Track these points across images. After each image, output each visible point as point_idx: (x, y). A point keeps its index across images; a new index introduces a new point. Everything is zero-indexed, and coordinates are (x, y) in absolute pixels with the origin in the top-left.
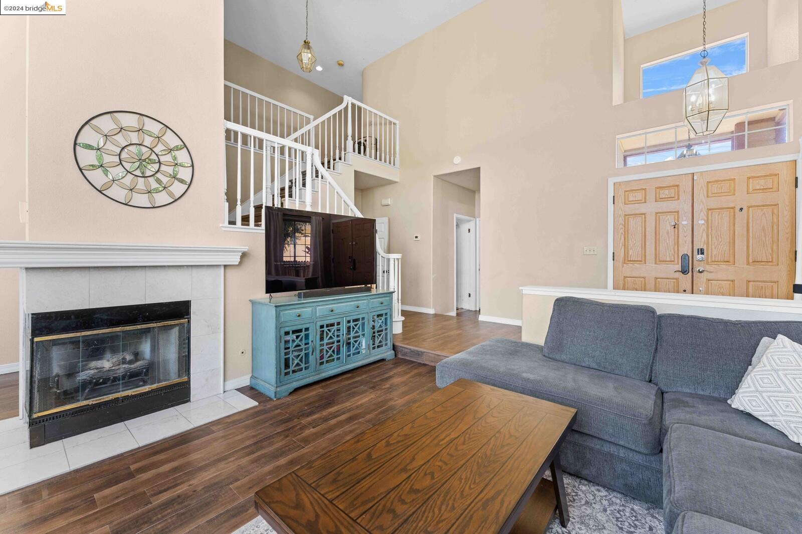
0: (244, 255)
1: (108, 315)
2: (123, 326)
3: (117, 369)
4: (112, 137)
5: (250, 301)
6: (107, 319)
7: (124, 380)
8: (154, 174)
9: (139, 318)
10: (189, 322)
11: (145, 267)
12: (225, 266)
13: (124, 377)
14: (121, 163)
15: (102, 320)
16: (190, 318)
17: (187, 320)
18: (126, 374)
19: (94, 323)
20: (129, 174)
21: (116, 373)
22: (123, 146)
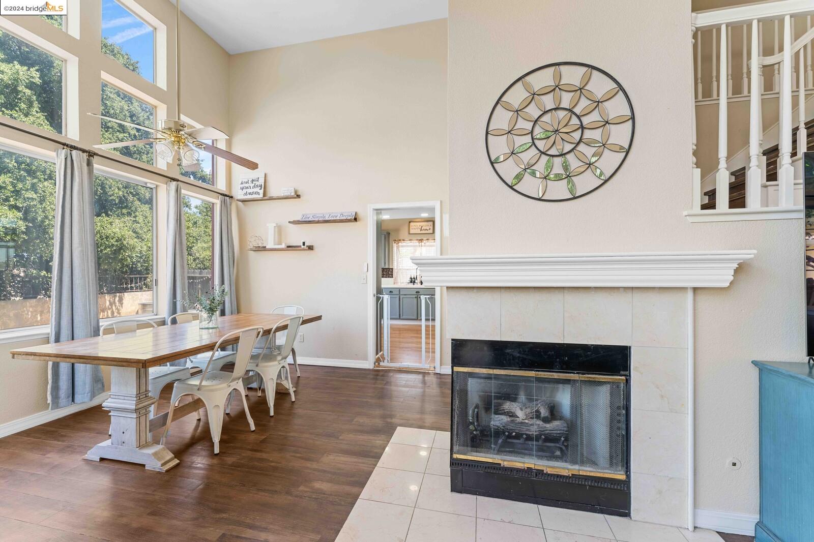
0: (741, 269)
1: (520, 352)
2: (537, 371)
3: (531, 425)
4: (523, 110)
5: (755, 363)
6: (519, 357)
7: (538, 441)
8: (575, 147)
9: (556, 362)
10: (628, 382)
11: (563, 288)
12: (695, 289)
13: (538, 438)
14: (534, 143)
15: (514, 358)
16: (630, 376)
17: (623, 378)
18: (541, 435)
19: (506, 360)
20: (543, 155)
21: (528, 430)
22: (536, 118)
